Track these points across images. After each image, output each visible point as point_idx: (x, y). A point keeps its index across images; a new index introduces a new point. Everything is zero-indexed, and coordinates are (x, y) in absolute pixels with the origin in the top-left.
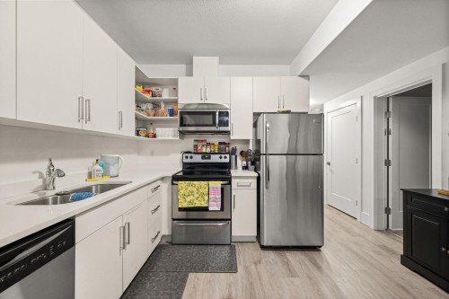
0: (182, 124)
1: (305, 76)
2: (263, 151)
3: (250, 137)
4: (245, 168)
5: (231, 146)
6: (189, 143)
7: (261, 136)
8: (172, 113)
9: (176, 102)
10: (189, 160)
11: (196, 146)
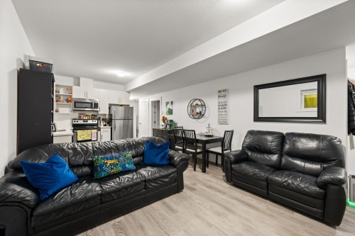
0: (75, 107)
1: (129, 92)
2: (113, 118)
3: (107, 113)
4: (105, 125)
5: (98, 117)
6: (76, 115)
7: (113, 113)
8: (68, 101)
9: (71, 96)
10: (76, 123)
11: (80, 117)
